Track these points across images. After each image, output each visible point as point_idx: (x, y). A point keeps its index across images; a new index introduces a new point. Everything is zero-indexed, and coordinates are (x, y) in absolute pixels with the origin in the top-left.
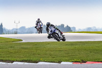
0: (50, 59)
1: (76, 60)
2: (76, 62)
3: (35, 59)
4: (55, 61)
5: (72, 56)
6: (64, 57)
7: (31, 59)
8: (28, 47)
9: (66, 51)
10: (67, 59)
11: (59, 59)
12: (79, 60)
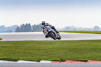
0: (29, 57)
1: (54, 59)
2: (55, 61)
3: (14, 58)
4: (35, 60)
5: (50, 54)
6: (43, 56)
7: (11, 57)
8: (8, 45)
9: (45, 49)
10: (46, 57)
11: (38, 57)
12: (58, 59)
